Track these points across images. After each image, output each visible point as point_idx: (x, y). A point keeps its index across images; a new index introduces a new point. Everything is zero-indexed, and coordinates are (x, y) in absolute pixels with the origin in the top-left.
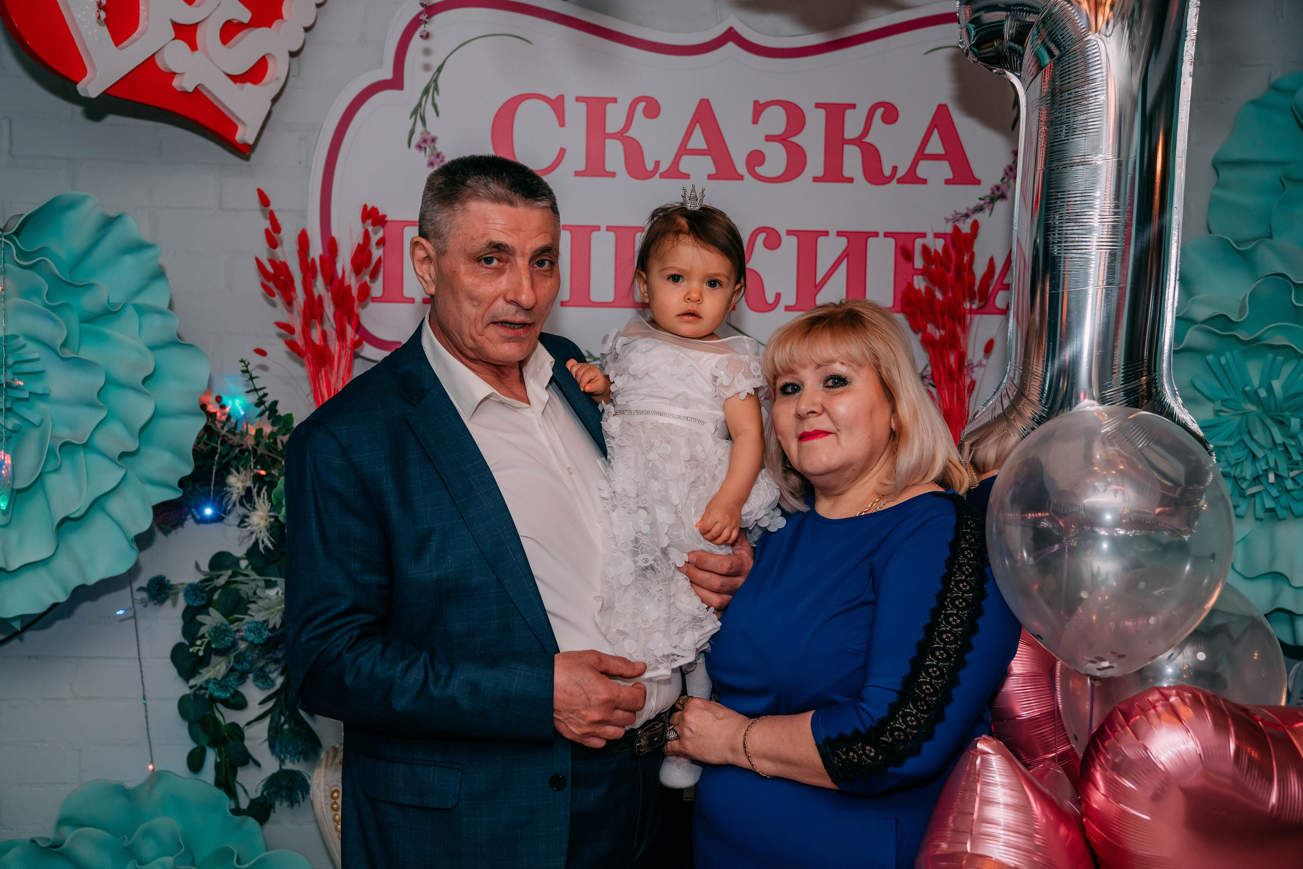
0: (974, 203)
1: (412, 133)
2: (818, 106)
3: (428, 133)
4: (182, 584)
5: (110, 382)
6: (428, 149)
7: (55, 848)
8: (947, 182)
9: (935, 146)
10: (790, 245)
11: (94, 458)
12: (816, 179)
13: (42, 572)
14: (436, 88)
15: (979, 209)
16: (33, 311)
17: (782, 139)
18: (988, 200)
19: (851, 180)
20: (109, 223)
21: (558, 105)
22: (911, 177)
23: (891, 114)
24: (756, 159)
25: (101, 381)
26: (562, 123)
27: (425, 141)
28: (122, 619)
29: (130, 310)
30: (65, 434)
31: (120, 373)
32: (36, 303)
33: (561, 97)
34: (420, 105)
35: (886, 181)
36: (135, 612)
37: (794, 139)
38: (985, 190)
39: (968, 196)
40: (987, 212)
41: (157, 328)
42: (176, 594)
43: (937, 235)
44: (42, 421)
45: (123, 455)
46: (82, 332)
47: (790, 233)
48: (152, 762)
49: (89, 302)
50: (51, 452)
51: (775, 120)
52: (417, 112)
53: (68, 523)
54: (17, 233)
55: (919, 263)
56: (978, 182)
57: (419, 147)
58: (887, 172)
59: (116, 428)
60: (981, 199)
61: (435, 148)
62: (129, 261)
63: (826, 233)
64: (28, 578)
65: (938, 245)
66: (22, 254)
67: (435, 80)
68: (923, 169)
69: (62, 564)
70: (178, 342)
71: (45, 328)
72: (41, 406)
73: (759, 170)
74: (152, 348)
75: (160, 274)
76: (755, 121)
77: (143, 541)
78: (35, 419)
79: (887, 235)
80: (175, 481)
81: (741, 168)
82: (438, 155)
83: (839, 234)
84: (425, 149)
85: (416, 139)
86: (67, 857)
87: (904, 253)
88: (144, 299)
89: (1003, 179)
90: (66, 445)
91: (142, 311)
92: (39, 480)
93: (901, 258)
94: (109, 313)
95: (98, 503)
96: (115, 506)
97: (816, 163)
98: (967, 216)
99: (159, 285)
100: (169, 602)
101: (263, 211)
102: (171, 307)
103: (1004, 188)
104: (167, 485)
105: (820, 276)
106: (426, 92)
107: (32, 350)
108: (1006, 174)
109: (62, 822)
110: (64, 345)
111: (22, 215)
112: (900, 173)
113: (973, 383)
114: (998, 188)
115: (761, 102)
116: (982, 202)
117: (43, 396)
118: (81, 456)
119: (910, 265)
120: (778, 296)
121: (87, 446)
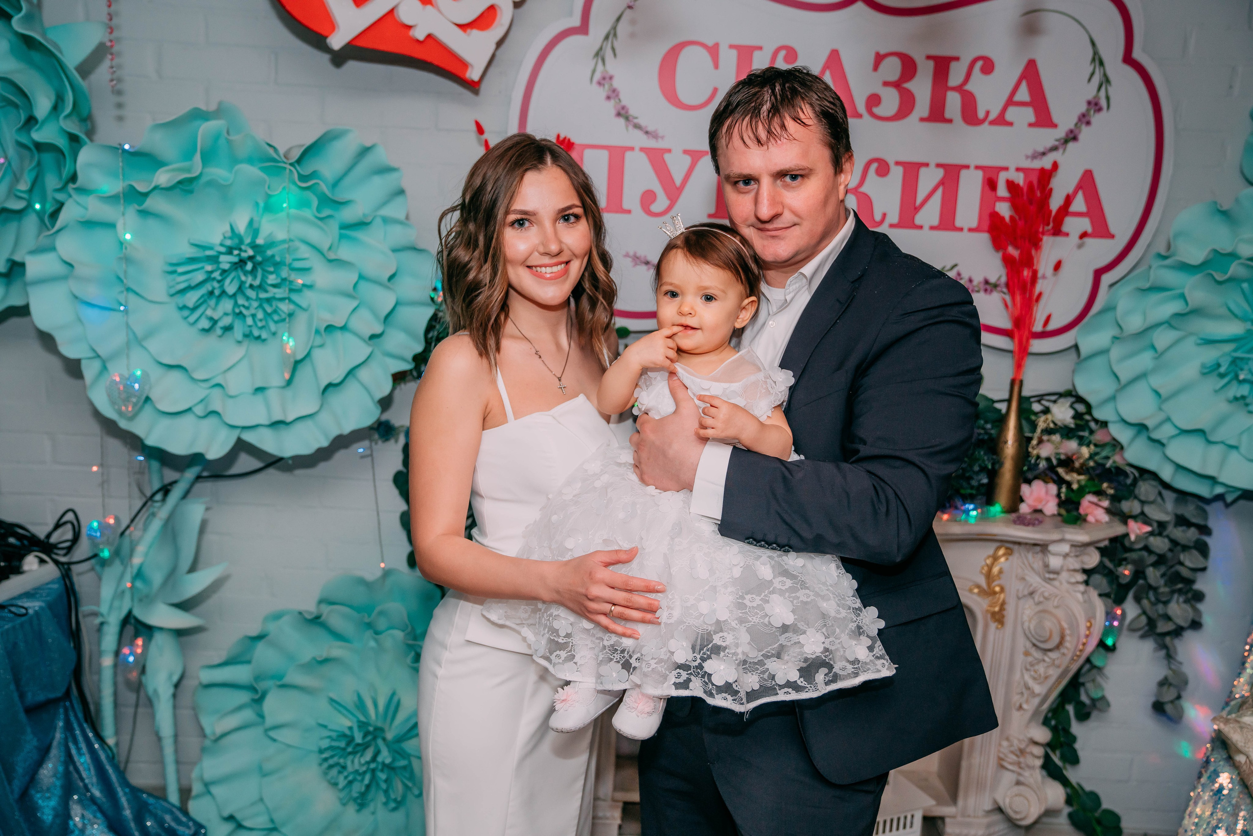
0: (1051, 143)
1: (594, 72)
2: (929, 57)
3: (606, 71)
4: (402, 426)
5: (361, 277)
6: (607, 86)
7: (316, 621)
8: (1031, 125)
9: (1023, 94)
10: (897, 173)
11: (348, 336)
12: (922, 120)
13: (309, 423)
14: (615, 35)
15: (1054, 149)
16: (305, 220)
17: (897, 85)
18: (1062, 141)
19: (950, 121)
20: (365, 151)
21: (714, 51)
22: (1001, 121)
23: (988, 66)
24: (874, 100)
25: (354, 277)
26: (716, 66)
27: (604, 78)
28: (363, 457)
29: (378, 221)
30: (328, 318)
31: (370, 270)
32: (308, 213)
33: (717, 45)
34: (601, 49)
35: (980, 122)
36: (372, 451)
37: (907, 85)
38: (1060, 133)
39: (1047, 137)
40: (1061, 151)
41: (398, 235)
42: (398, 434)
43: (1018, 169)
44: (309, 306)
45: (373, 337)
46: (341, 237)
47: (897, 163)
48: (383, 561)
49: (348, 214)
50: (317, 332)
51: (892, 69)
52: (599, 54)
53: (331, 389)
54: (299, 161)
55: (1002, 191)
56: (1055, 126)
57: (599, 83)
58: (981, 115)
59: (364, 313)
60: (1057, 140)
61: (611, 85)
62: (377, 180)
63: (927, 165)
64: (299, 427)
65: (1019, 179)
66: (303, 178)
67: (614, 28)
68: (1012, 114)
69: (325, 418)
70: (414, 249)
71: (314, 235)
72: (307, 293)
73: (876, 110)
74: (395, 251)
75: (401, 192)
76: (876, 68)
77: (385, 403)
78: (304, 305)
79: (977, 167)
80: (409, 356)
81: (861, 107)
82: (614, 91)
83: (938, 165)
84: (604, 85)
85: (598, 76)
86: (324, 626)
87: (991, 184)
88: (387, 211)
89: (1076, 125)
90: (329, 328)
91: (386, 220)
92: (308, 355)
93: (987, 188)
94: (362, 224)
95: (351, 373)
96: (363, 374)
97: (923, 106)
98: (1044, 154)
99: (400, 200)
100: (392, 441)
101: (479, 140)
102: (407, 218)
103: (1076, 132)
104: (403, 359)
105: (919, 201)
106: (607, 37)
107: (304, 251)
108: (1080, 120)
109: (321, 601)
110: (330, 248)
111: (303, 146)
112: (992, 116)
113: (1040, 294)
114: (1071, 131)
115: (882, 52)
116: (1057, 143)
117: (309, 287)
118: (338, 335)
119: (993, 194)
120: (884, 215)
121: (344, 328)
